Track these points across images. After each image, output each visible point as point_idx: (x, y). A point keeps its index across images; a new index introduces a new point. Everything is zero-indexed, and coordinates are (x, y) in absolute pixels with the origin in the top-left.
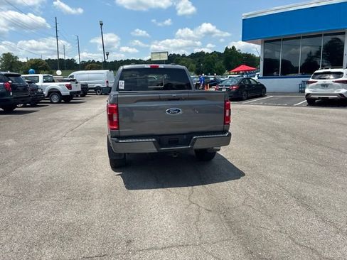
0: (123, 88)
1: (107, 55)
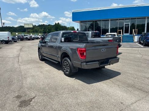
0: (63, 41)
1: (4, 24)
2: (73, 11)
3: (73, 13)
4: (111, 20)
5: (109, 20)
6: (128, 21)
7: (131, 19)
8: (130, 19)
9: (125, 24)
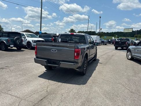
0: (60, 41)
1: (101, 30)
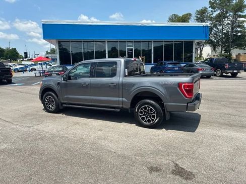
2: (44, 21)
3: (43, 24)
4: (108, 42)
5: (105, 42)
6: (131, 44)
7: (135, 42)
8: (132, 42)
9: (127, 48)
